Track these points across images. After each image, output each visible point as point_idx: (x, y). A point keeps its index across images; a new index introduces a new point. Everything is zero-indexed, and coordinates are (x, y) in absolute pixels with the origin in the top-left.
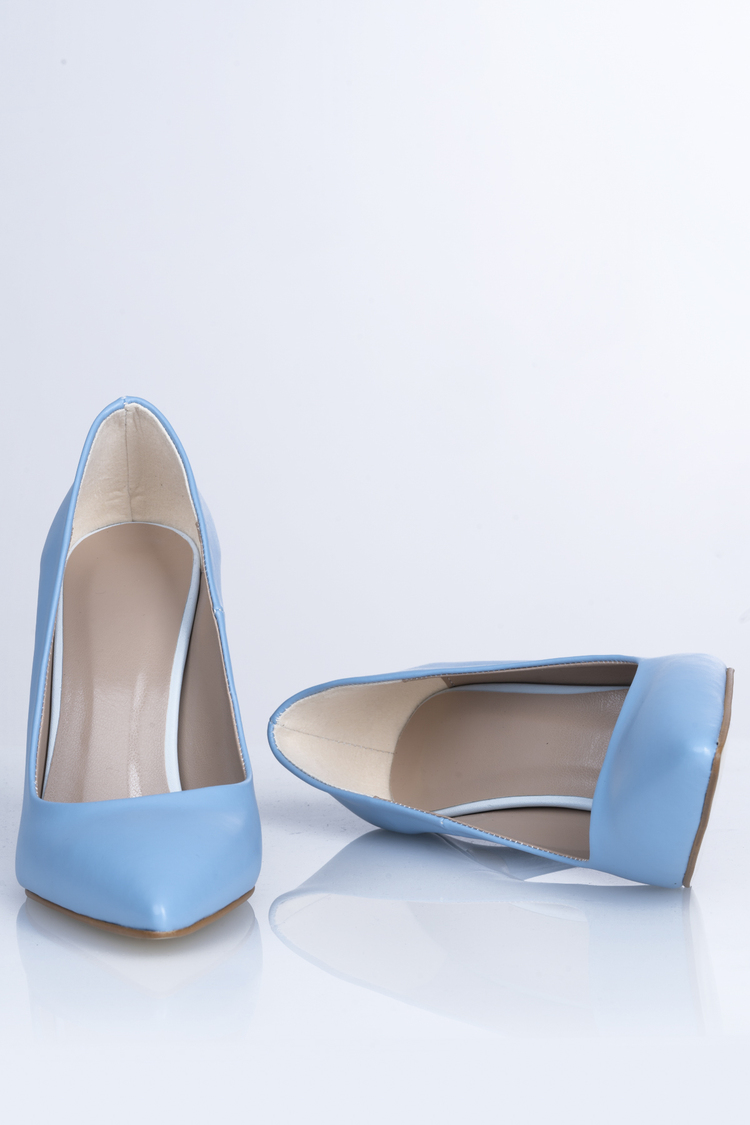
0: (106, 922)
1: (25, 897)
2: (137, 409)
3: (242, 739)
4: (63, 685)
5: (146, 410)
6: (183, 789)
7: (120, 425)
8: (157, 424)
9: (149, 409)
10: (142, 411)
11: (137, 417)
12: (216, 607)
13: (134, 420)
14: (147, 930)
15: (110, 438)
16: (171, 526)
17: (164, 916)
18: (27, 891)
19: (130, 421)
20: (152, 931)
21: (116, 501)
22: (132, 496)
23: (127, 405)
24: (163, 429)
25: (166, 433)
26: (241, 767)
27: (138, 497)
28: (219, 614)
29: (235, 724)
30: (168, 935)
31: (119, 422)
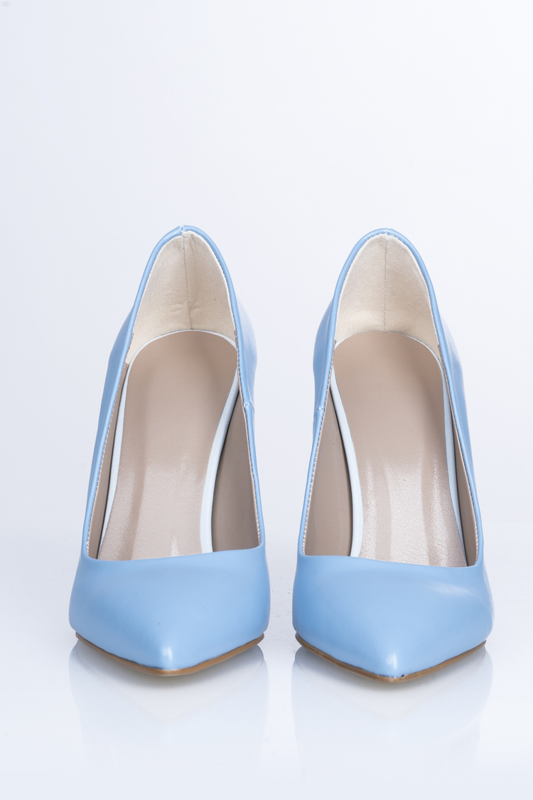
0: (127, 660)
1: (77, 639)
2: (192, 236)
3: (260, 512)
4: (120, 463)
5: (200, 237)
6: (214, 550)
7: (179, 248)
8: (208, 249)
9: (202, 236)
10: (196, 238)
11: (193, 243)
12: (246, 402)
13: (191, 245)
14: (156, 668)
15: (171, 260)
16: (223, 334)
17: (170, 658)
18: (78, 635)
19: (187, 246)
20: (160, 669)
21: (178, 312)
22: (191, 308)
23: (184, 233)
24: (213, 253)
25: (215, 257)
26: (257, 535)
27: (196, 310)
28: (247, 408)
29: (255, 500)
30: (173, 672)
31: (177, 246)
